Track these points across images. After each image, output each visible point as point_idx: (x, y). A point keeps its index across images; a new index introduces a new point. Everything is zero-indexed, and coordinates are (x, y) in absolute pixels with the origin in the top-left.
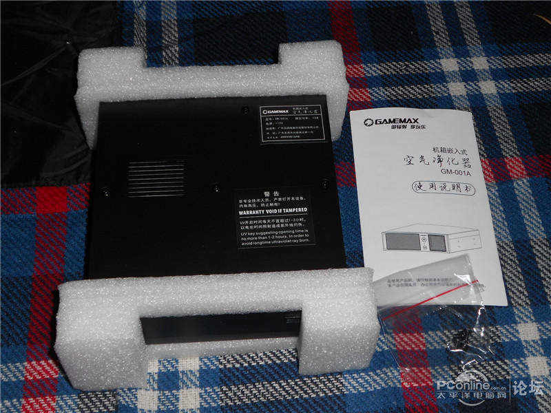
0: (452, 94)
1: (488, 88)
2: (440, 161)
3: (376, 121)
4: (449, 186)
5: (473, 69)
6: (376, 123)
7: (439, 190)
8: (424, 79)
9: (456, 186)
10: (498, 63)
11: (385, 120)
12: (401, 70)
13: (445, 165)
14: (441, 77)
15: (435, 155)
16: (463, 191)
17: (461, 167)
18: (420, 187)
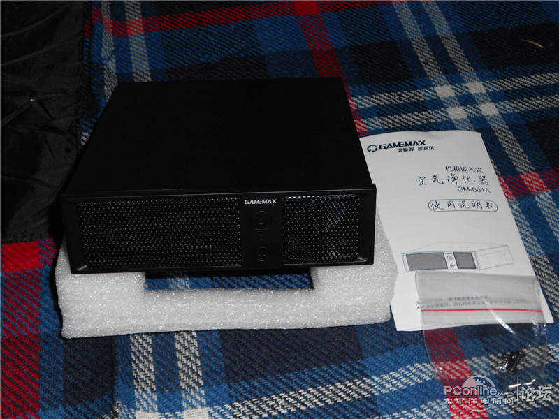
0: (452, 119)
1: (489, 110)
2: (455, 179)
3: (380, 146)
4: (469, 203)
5: (471, 94)
6: (380, 149)
7: (458, 207)
8: (420, 106)
9: (476, 203)
10: (495, 86)
11: (390, 144)
12: (395, 100)
13: (461, 183)
14: (438, 104)
15: (449, 174)
16: (484, 208)
17: (478, 184)
18: (437, 205)
